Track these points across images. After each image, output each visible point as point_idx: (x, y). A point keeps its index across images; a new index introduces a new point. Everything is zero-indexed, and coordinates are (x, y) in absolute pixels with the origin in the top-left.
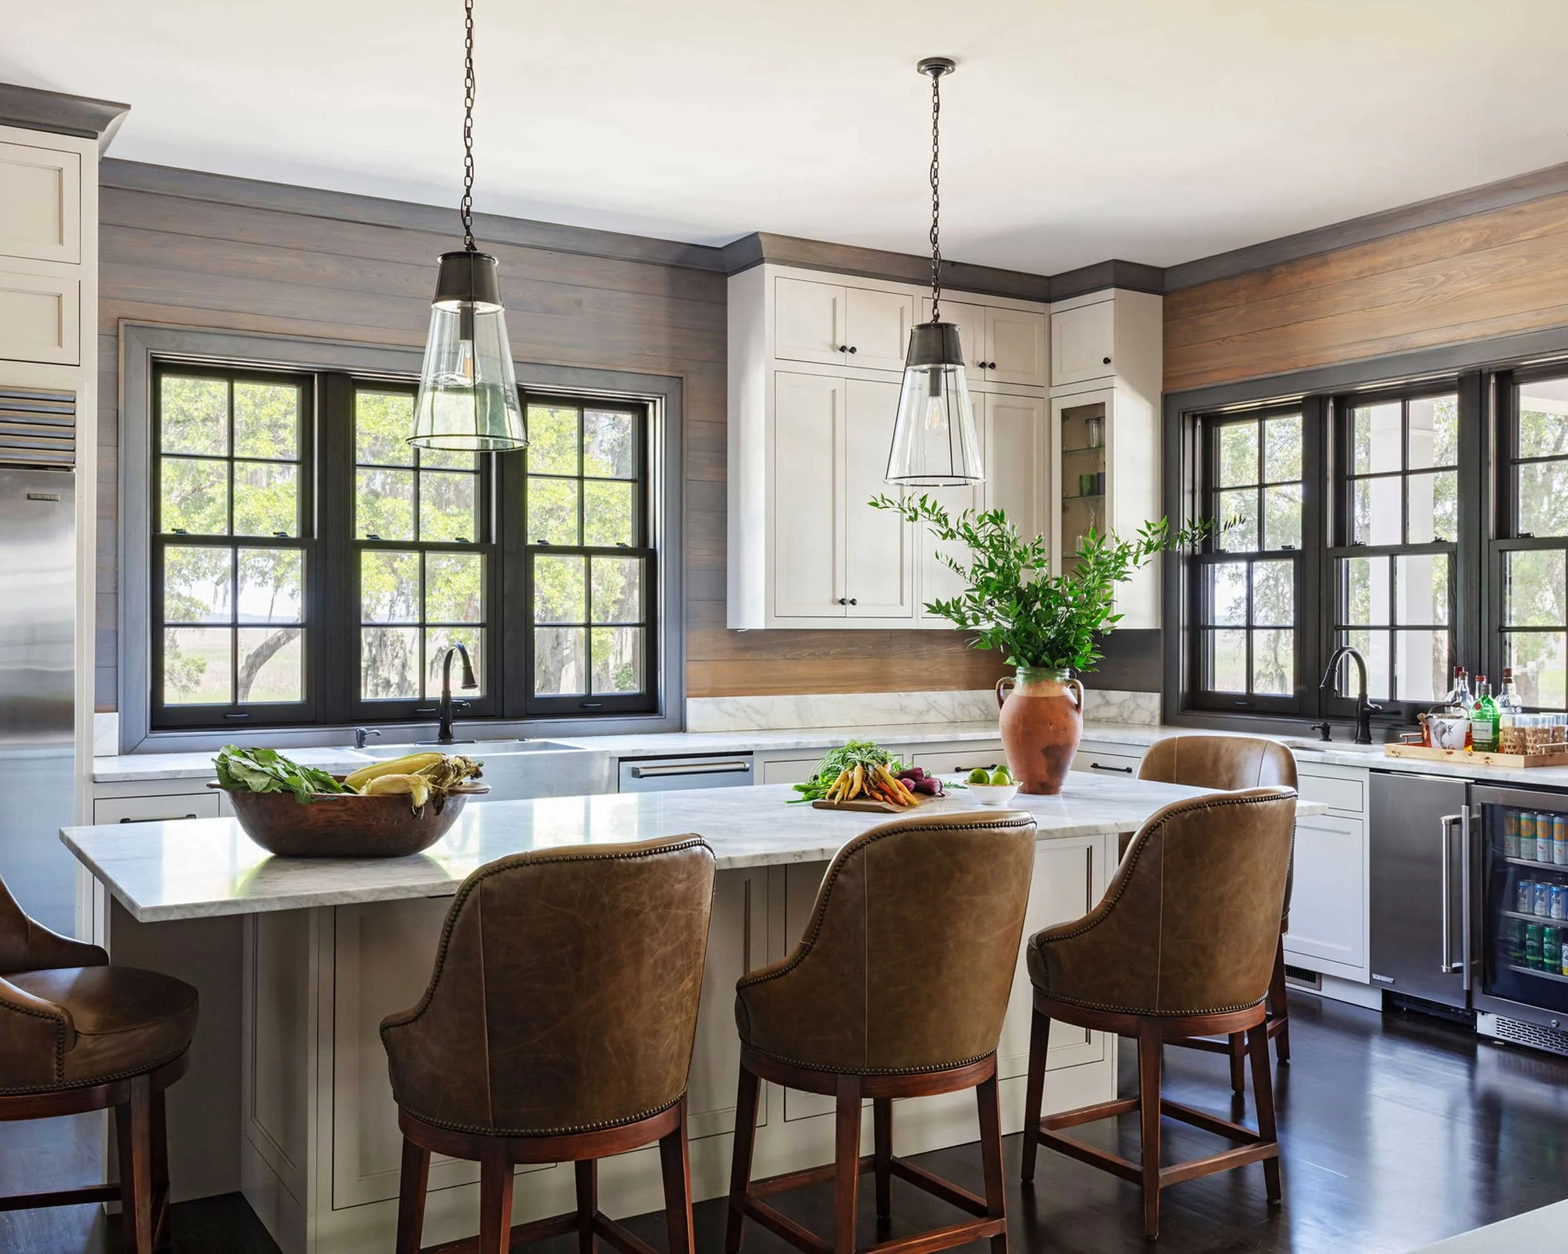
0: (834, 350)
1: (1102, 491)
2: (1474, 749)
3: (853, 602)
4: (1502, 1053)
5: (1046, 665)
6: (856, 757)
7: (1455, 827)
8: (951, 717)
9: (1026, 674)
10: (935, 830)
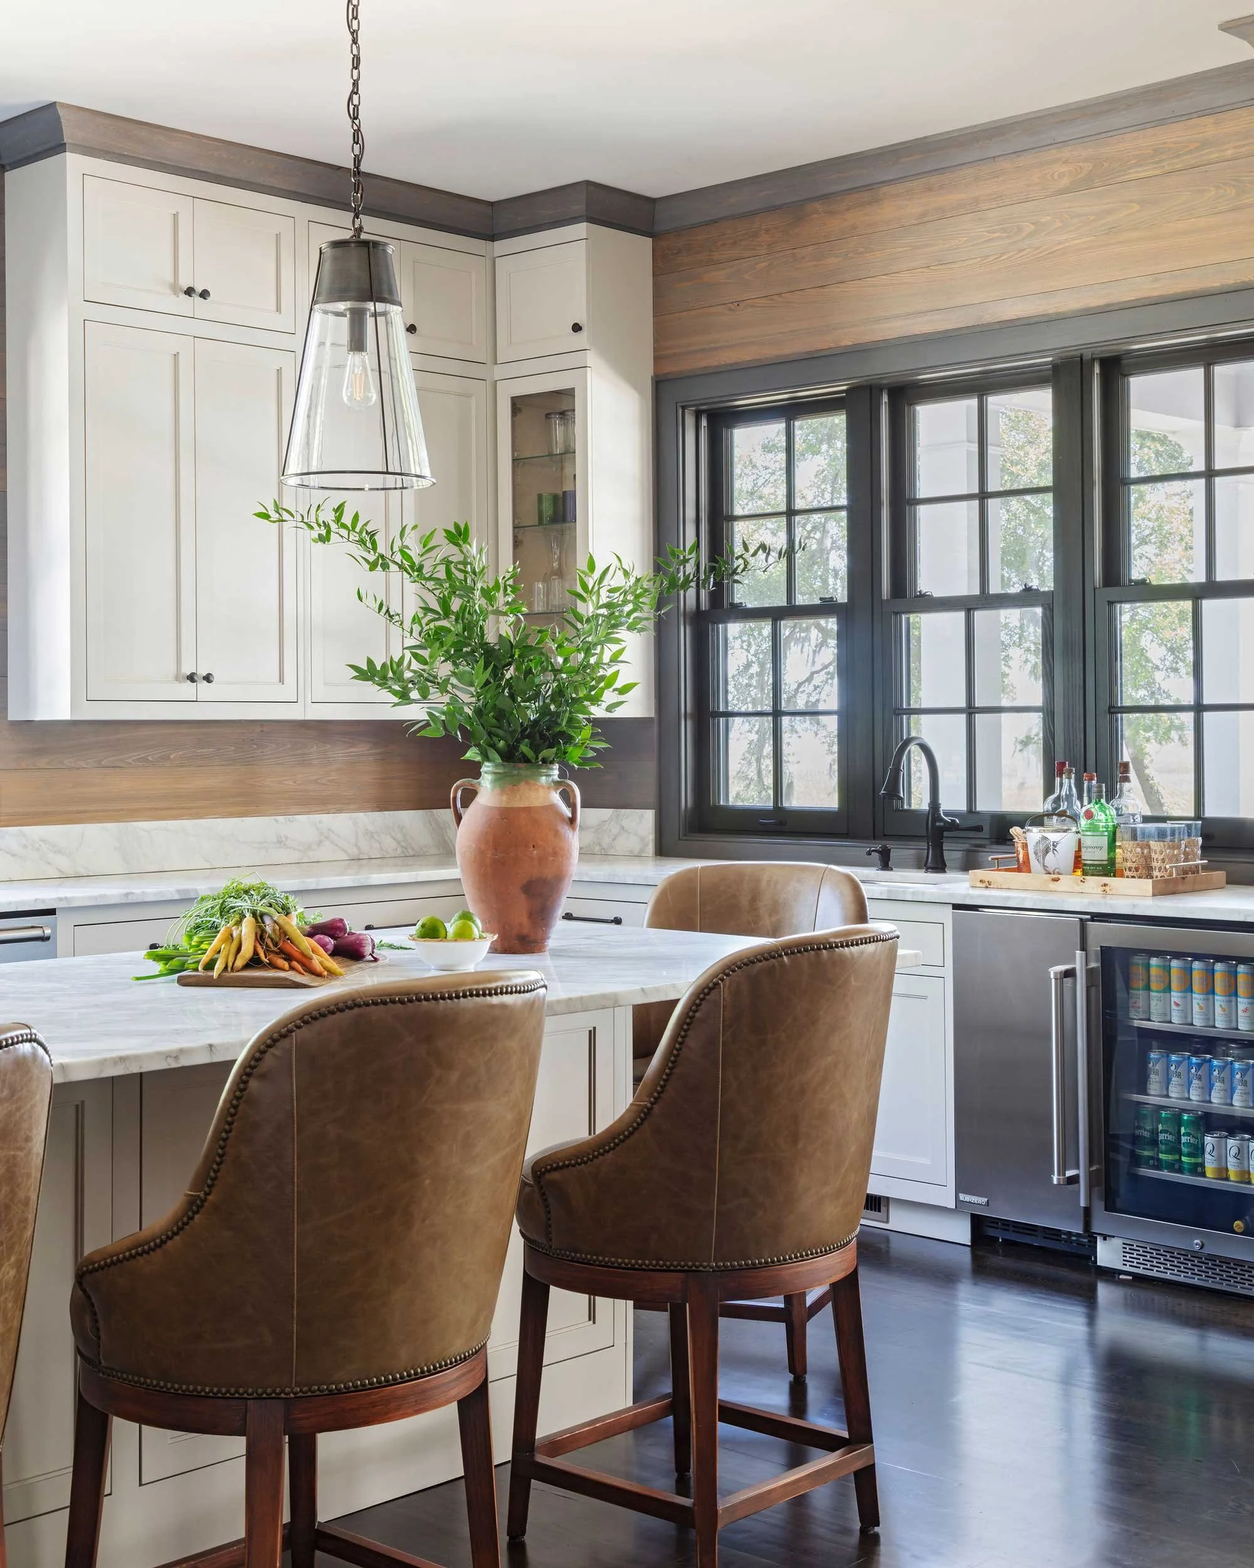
0: (176, 293)
1: (569, 516)
2: (1085, 873)
3: (208, 678)
4: (1129, 1291)
5: (527, 760)
6: (244, 904)
7: (1068, 981)
8: (354, 851)
9: (495, 773)
10: (402, 1002)
